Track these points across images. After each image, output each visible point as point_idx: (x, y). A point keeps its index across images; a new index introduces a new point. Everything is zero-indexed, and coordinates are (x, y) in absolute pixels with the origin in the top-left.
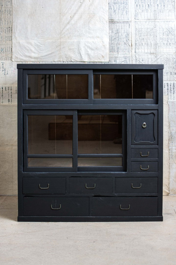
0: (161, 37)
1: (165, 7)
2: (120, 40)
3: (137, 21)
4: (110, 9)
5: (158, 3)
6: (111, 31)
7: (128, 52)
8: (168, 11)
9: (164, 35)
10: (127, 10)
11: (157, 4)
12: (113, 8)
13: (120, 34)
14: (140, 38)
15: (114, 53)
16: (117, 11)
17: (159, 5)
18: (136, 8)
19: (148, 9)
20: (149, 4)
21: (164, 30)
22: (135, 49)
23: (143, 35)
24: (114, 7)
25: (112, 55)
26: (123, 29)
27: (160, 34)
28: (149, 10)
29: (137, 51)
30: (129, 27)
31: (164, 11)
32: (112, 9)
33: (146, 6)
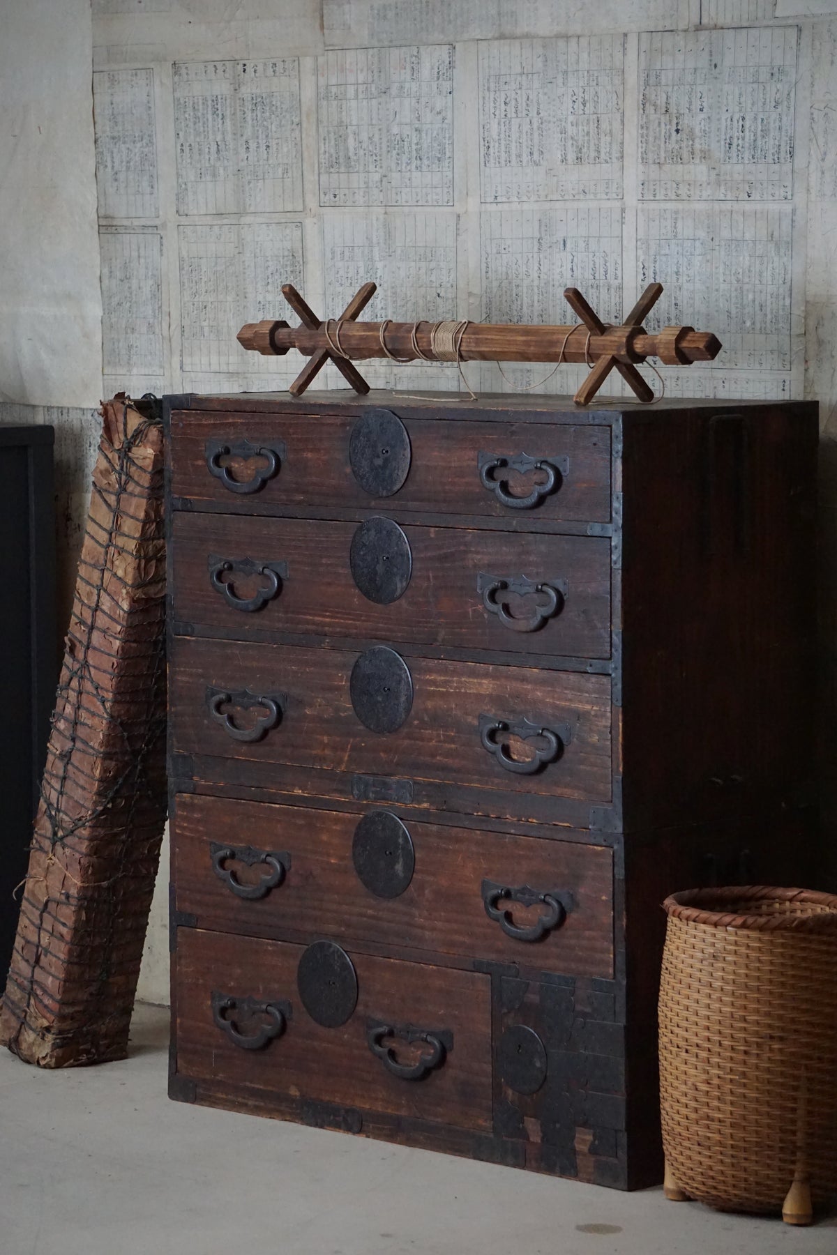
0: (260, 298)
1: (270, 151)
2: (135, 310)
3: (184, 220)
4: (101, 167)
5: (248, 132)
6: (106, 271)
7: (161, 367)
8: (280, 171)
9: (270, 288)
10: (151, 168)
11: (244, 138)
12: (109, 164)
13: (134, 282)
14: (194, 305)
15: (121, 371)
16: (122, 176)
17: (253, 145)
18: (179, 160)
19: (218, 164)
20: (219, 138)
21: (270, 263)
22: (181, 351)
23: (204, 291)
24: (114, 155)
25: (113, 377)
26: (142, 261)
27: (256, 283)
28: (221, 171)
29: (187, 360)
30: (161, 250)
31: (266, 176)
32: (106, 166)
33: (212, 150)
